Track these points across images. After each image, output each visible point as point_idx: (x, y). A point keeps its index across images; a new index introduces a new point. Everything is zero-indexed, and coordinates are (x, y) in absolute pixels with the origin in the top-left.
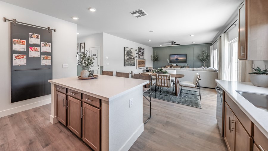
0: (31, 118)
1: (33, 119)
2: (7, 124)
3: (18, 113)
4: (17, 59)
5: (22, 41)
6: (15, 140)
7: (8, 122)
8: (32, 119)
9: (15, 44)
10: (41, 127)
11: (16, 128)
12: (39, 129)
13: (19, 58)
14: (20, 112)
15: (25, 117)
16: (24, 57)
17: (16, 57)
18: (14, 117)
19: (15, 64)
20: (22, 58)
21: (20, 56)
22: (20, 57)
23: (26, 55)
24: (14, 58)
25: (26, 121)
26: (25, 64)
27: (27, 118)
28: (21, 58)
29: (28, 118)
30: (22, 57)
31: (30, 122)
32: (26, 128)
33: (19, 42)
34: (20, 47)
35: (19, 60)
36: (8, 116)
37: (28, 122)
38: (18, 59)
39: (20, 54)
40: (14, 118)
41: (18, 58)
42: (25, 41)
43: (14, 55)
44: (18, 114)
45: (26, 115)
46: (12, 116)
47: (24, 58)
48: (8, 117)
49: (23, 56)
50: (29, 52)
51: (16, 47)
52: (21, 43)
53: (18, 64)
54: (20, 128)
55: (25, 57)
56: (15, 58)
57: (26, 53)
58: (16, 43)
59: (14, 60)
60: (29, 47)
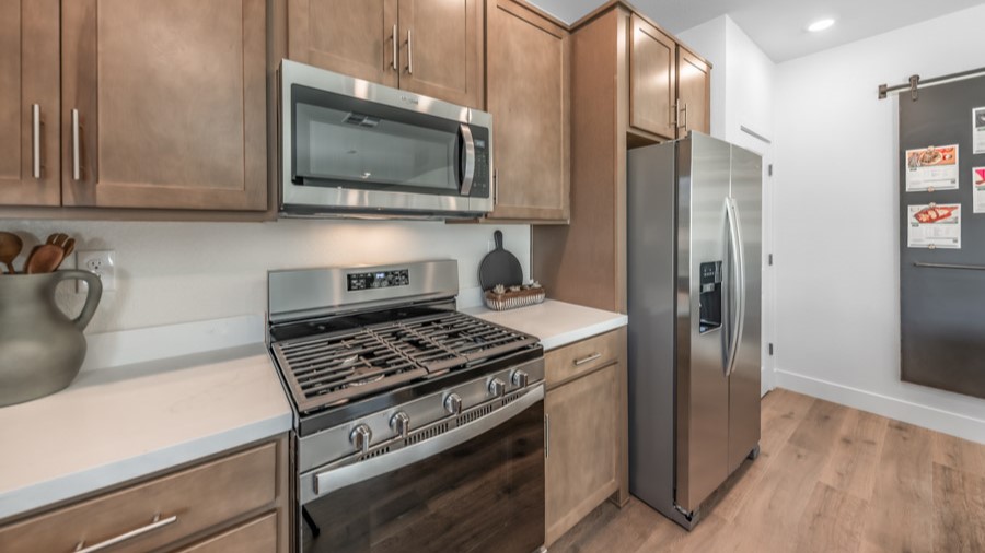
0: (964, 478)
1: (967, 485)
2: (873, 443)
3: (927, 430)
4: (921, 222)
5: (944, 151)
6: (864, 503)
7: (881, 437)
8: (964, 486)
9: (913, 167)
10: (978, 545)
11: (890, 472)
12: (967, 543)
13: (931, 221)
14: (934, 432)
15: (943, 461)
16: (949, 215)
17: (917, 216)
18: (905, 434)
19: (915, 240)
20: (943, 217)
21: (933, 209)
22: (934, 215)
23: (959, 206)
24: (911, 219)
25: (934, 473)
26: (956, 241)
27: (944, 468)
28: (938, 218)
29: (949, 469)
30: (941, 213)
31: (949, 490)
32: (918, 497)
33: (928, 157)
34: (933, 175)
35: (929, 225)
36: (892, 420)
37: (940, 483)
38: (927, 222)
39: (933, 205)
40: (905, 439)
41: (924, 218)
42: (956, 147)
43: (909, 207)
44: (925, 436)
45: (950, 456)
46: (900, 427)
47: (948, 219)
48: (890, 425)
49: (946, 212)
50: (975, 189)
51: (919, 179)
52: (938, 160)
53: (924, 243)
54: (901, 482)
55: (957, 213)
56: (915, 221)
57: (963, 195)
58: (919, 164)
59: (910, 226)
60: (974, 169)
